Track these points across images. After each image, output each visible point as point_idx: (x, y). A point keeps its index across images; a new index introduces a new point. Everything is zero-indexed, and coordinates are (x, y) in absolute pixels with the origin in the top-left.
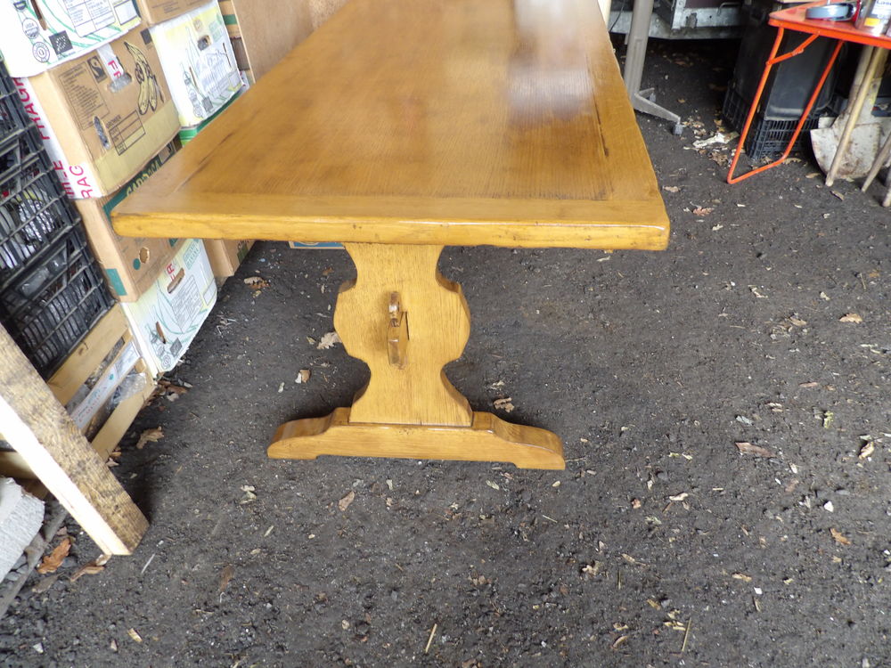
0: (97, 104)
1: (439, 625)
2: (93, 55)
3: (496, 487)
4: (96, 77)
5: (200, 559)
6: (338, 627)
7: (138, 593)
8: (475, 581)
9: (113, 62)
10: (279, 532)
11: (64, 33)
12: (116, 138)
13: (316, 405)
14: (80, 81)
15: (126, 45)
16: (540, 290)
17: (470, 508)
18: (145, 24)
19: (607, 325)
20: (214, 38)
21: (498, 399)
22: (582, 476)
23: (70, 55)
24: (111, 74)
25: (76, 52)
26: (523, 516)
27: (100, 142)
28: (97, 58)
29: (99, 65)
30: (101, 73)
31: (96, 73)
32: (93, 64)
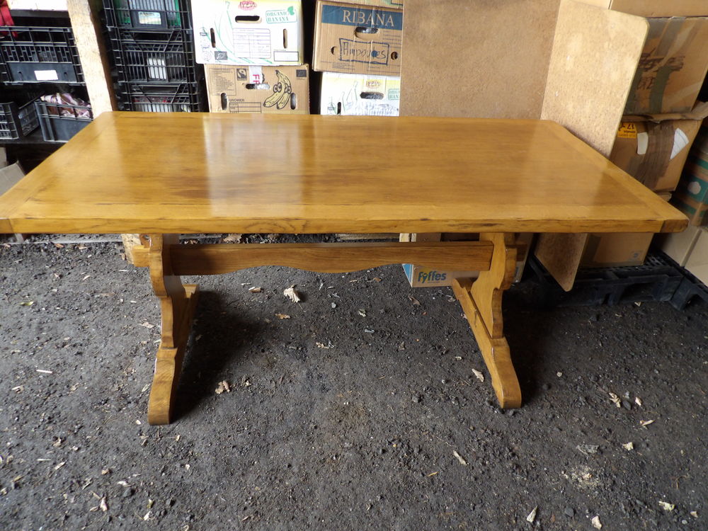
0: (229, 88)
3: (144, 390)
4: (238, 77)
5: (122, 285)
7: (108, 272)
8: (74, 386)
9: (258, 75)
11: (226, 53)
12: (234, 108)
13: (229, 300)
14: (223, 75)
15: (277, 72)
16: (383, 404)
17: (130, 379)
18: (305, 67)
19: (334, 458)
20: (390, 97)
21: (229, 384)
22: (142, 437)
23: (223, 62)
24: (251, 80)
25: (229, 62)
26: (115, 405)
27: (220, 105)
28: (245, 70)
29: (245, 73)
30: (244, 77)
31: (240, 76)
32: (240, 71)
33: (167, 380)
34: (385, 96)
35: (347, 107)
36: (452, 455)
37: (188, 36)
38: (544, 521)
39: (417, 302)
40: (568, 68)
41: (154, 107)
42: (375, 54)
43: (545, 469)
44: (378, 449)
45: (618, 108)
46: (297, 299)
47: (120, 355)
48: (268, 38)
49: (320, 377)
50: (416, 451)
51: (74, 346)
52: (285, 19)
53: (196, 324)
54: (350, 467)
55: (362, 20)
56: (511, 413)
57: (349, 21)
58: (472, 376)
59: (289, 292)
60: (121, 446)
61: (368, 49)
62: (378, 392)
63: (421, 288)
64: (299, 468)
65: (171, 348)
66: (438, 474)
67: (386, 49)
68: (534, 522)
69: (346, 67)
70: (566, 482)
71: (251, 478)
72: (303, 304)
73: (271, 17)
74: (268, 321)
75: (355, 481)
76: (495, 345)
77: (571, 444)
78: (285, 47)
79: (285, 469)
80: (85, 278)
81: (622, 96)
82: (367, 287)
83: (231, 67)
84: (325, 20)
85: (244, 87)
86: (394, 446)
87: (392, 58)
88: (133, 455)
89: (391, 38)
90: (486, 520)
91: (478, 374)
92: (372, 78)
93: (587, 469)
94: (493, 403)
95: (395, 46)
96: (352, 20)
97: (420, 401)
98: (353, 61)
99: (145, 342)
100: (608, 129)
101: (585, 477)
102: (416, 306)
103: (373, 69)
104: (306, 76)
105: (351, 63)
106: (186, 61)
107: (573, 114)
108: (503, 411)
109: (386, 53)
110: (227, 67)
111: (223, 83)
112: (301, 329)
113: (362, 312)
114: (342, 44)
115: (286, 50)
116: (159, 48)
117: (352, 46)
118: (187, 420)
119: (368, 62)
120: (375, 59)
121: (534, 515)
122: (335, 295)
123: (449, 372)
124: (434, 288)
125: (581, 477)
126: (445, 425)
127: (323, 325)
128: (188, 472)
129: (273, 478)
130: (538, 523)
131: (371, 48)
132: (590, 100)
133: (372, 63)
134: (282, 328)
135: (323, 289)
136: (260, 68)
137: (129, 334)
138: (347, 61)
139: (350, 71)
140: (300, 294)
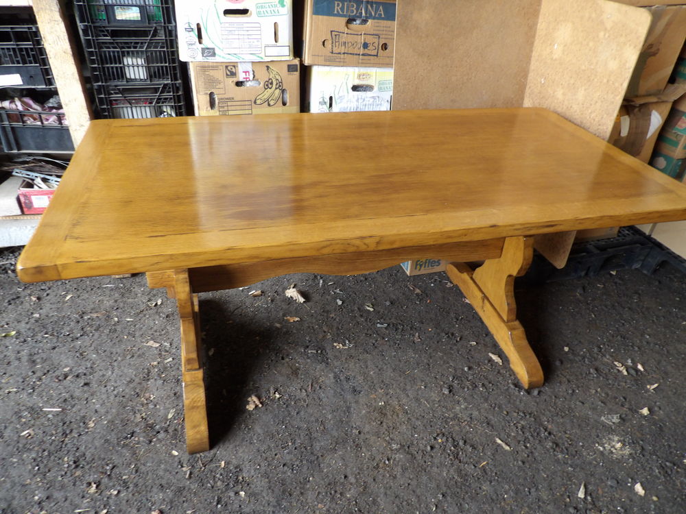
0: (217, 87)
1: (62, 412)
2: (233, 64)
3: (170, 416)
4: (227, 75)
5: (111, 302)
6: (66, 366)
7: (92, 289)
8: (91, 422)
9: (248, 72)
10: (129, 324)
11: (214, 49)
12: (223, 107)
13: (232, 307)
14: (212, 73)
15: (268, 67)
16: (417, 400)
17: (151, 406)
18: (297, 61)
19: (387, 462)
20: (380, 89)
21: (259, 398)
22: (184, 469)
23: (211, 59)
24: (241, 77)
25: (217, 59)
26: (144, 437)
27: (209, 104)
28: (234, 66)
29: (234, 70)
30: (233, 74)
31: (229, 73)
32: (229, 68)
33: (199, 404)
34: (376, 89)
35: (338, 101)
36: (495, 442)
37: (170, 32)
38: (594, 496)
39: (418, 291)
40: (555, 56)
41: (134, 109)
42: (365, 46)
43: (581, 444)
44: (426, 446)
45: (617, 96)
46: (302, 300)
47: (131, 381)
48: (259, 33)
49: (348, 379)
50: (461, 443)
51: (78, 376)
52: (276, 11)
53: (204, 337)
54: (404, 469)
55: (353, 12)
56: (535, 392)
57: (341, 13)
58: (490, 360)
59: (291, 293)
60: (164, 482)
61: (359, 41)
62: (408, 387)
63: (418, 276)
64: (356, 478)
65: (196, 370)
66: (488, 463)
67: (376, 40)
68: (585, 498)
69: (337, 60)
70: (602, 453)
71: (310, 496)
72: (308, 303)
73: (262, 10)
74: (278, 325)
75: (414, 483)
76: (511, 329)
77: (596, 417)
78: (276, 42)
79: (342, 480)
80: (68, 298)
81: (622, 85)
82: (366, 279)
83: (219, 64)
84: (316, 12)
85: (233, 85)
86: (440, 441)
87: (382, 49)
88: (180, 491)
89: (382, 29)
90: (544, 503)
91: (495, 358)
92: (363, 70)
93: (616, 438)
94: (517, 385)
95: (386, 37)
96: (343, 11)
97: (450, 391)
98: (344, 53)
99: (155, 363)
100: (605, 116)
101: (617, 446)
102: (417, 294)
103: (364, 61)
104: (297, 71)
105: (342, 56)
106: (169, 59)
107: (564, 101)
108: (528, 392)
109: (376, 45)
110: (215, 64)
111: (211, 82)
112: (314, 331)
113: (369, 306)
114: (334, 37)
115: (278, 44)
116: (139, 45)
117: (344, 38)
118: (227, 444)
119: (359, 55)
120: (366, 51)
121: (584, 491)
122: (338, 291)
123: (468, 358)
124: (430, 274)
125: (613, 447)
126: (480, 412)
127: (335, 325)
128: (244, 500)
129: (333, 492)
130: (589, 498)
131: (362, 39)
132: (583, 88)
133: (363, 55)
134: (295, 331)
135: (323, 285)
136: (250, 64)
137: (135, 357)
138: (339, 53)
139: (342, 64)
140: (303, 294)
